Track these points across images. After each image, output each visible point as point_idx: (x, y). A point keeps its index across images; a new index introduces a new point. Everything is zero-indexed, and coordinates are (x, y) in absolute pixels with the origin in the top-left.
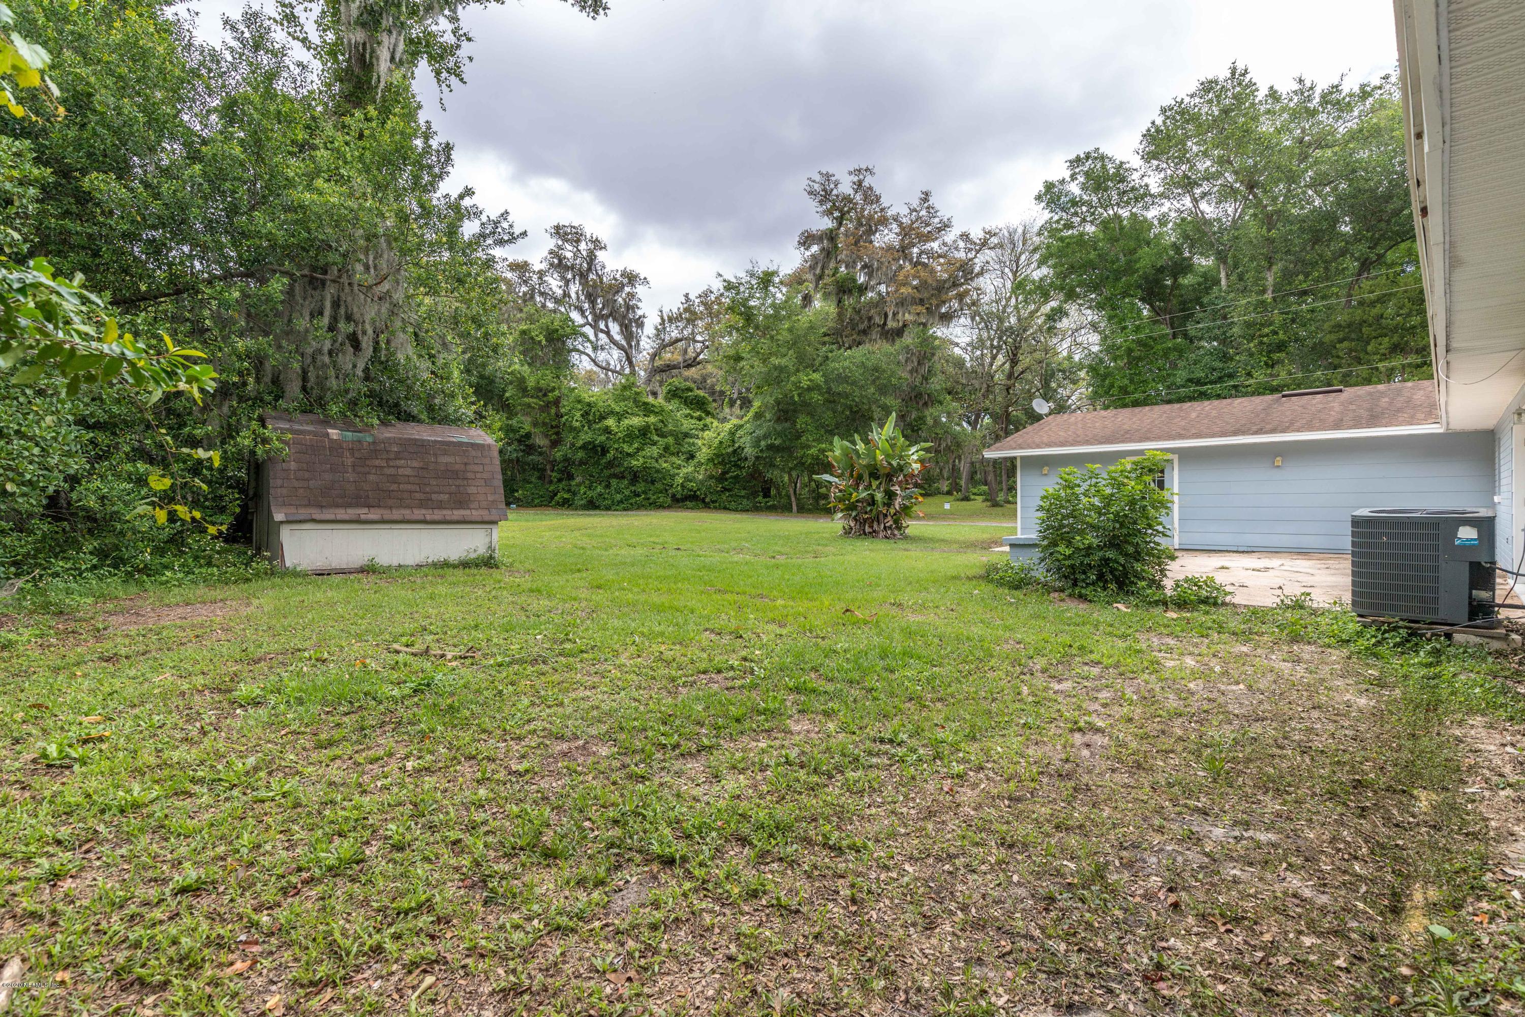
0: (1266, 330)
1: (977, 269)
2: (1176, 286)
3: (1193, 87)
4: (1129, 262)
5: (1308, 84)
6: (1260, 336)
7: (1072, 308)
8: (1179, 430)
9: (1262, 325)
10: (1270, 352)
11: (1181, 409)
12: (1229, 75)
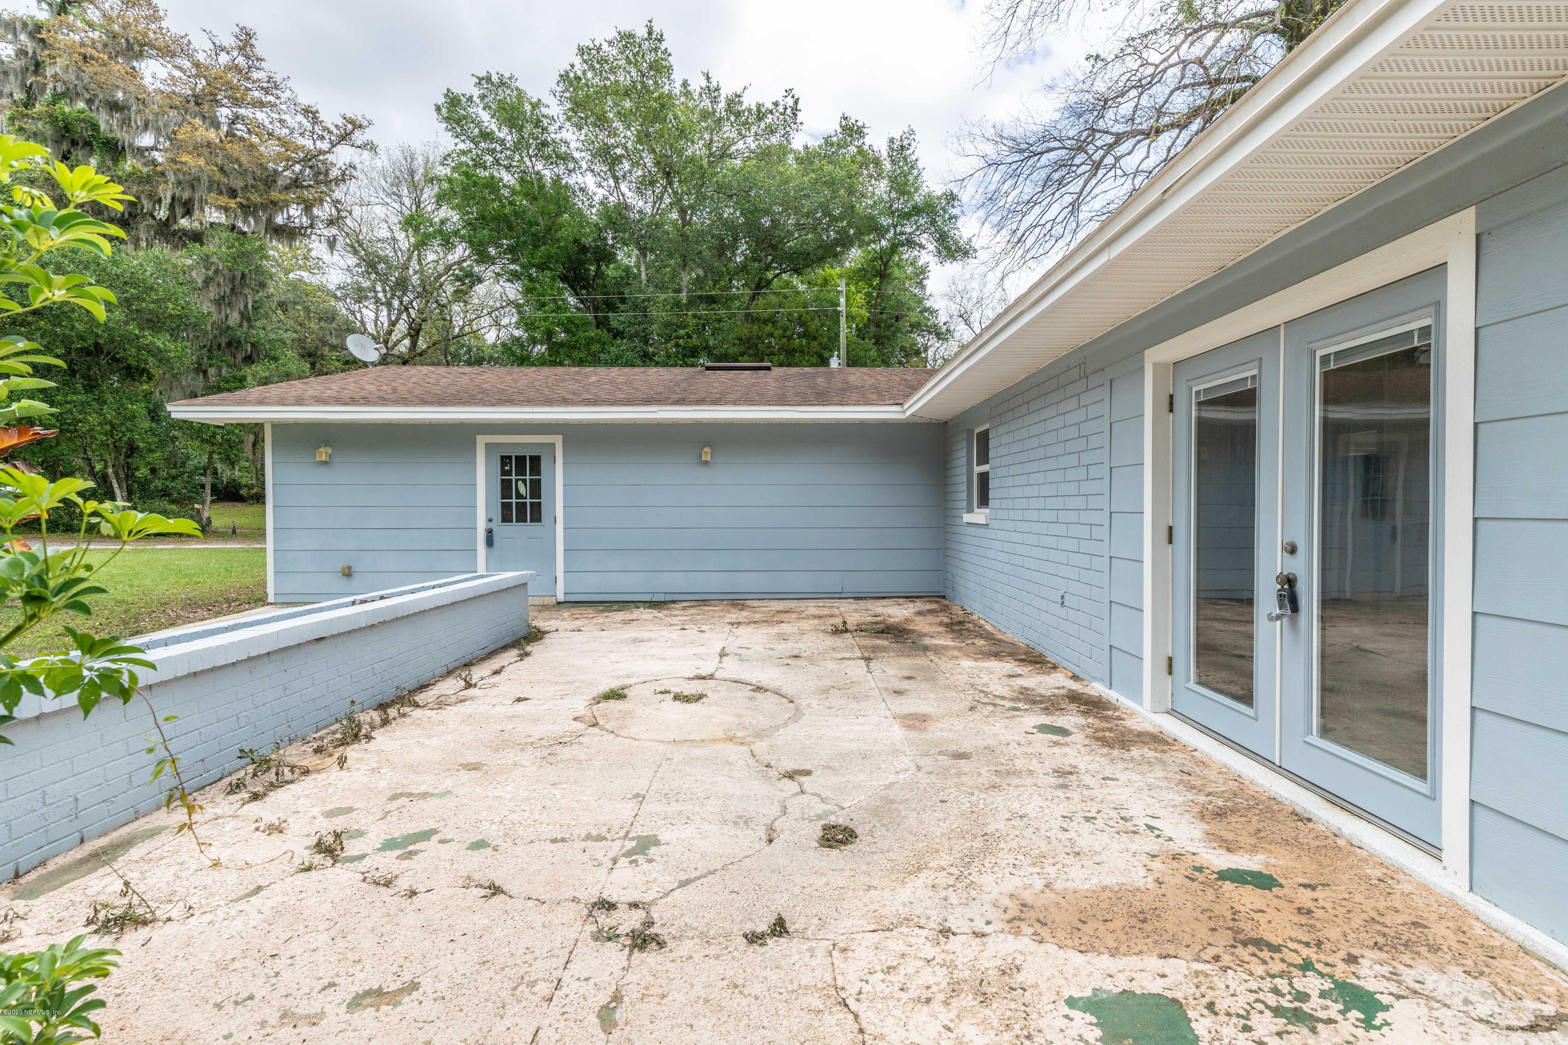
0: (682, 332)
1: (335, 173)
2: (599, 274)
3: (612, 34)
4: (549, 230)
5: (714, 84)
6: (677, 337)
7: (488, 272)
8: (564, 394)
9: (678, 326)
10: (684, 356)
11: (579, 373)
12: (646, 36)
